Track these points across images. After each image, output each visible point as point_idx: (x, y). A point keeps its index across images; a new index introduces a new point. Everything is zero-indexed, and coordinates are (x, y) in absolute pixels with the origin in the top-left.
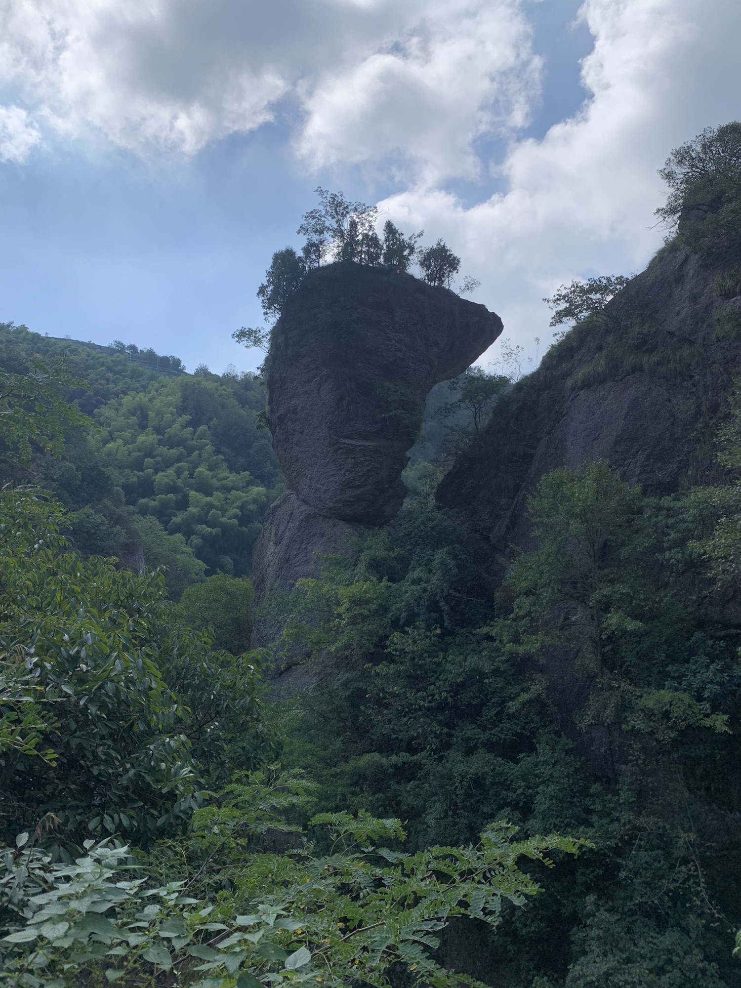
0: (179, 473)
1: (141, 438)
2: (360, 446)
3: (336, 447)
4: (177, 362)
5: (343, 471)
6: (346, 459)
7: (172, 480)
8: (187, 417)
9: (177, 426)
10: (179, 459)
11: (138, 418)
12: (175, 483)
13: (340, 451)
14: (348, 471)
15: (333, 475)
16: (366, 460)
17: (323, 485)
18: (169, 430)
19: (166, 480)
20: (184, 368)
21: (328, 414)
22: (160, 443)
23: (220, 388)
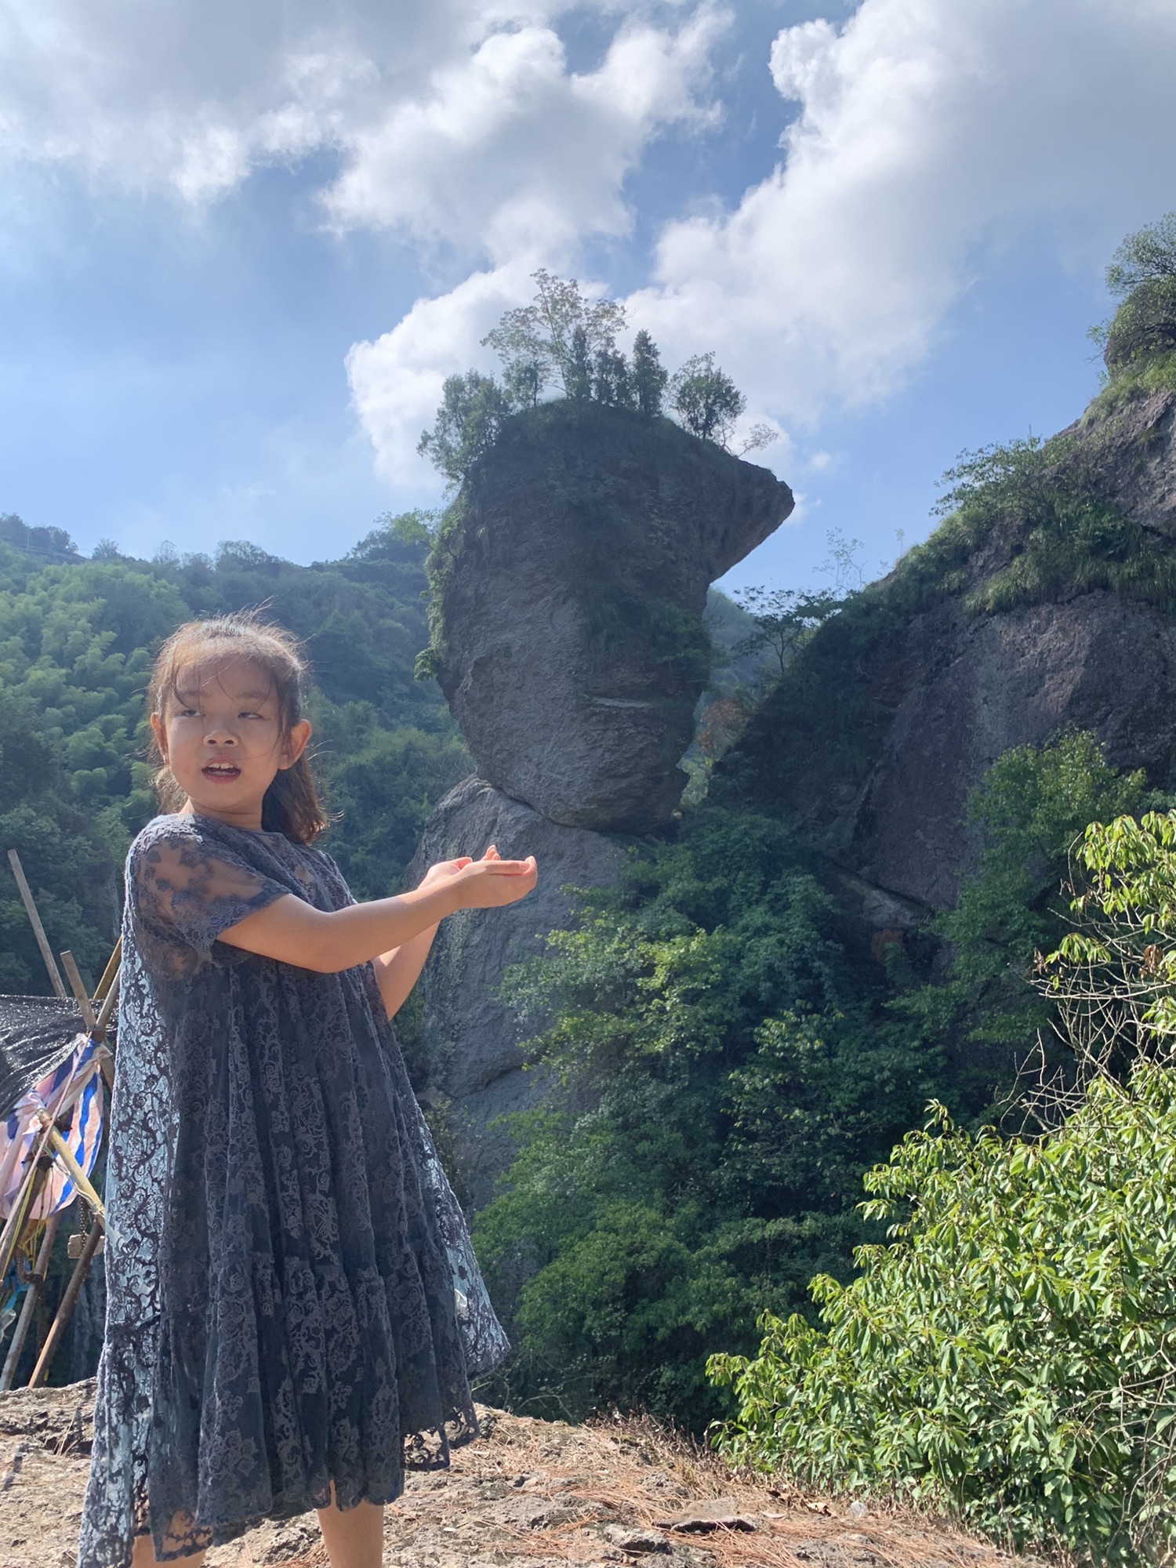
0: (108, 730)
1: (35, 674)
2: (628, 709)
3: (588, 711)
4: (63, 538)
5: (600, 751)
6: (605, 731)
7: (98, 745)
8: (109, 635)
9: (94, 651)
10: (105, 708)
11: (23, 638)
12: (102, 748)
13: (594, 719)
14: (609, 750)
15: (581, 758)
16: (639, 733)
17: (563, 774)
18: (81, 657)
19: (87, 744)
20: (75, 548)
21: (571, 657)
22: (70, 681)
23: (155, 584)
